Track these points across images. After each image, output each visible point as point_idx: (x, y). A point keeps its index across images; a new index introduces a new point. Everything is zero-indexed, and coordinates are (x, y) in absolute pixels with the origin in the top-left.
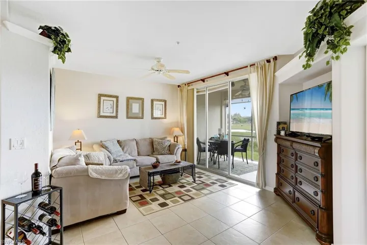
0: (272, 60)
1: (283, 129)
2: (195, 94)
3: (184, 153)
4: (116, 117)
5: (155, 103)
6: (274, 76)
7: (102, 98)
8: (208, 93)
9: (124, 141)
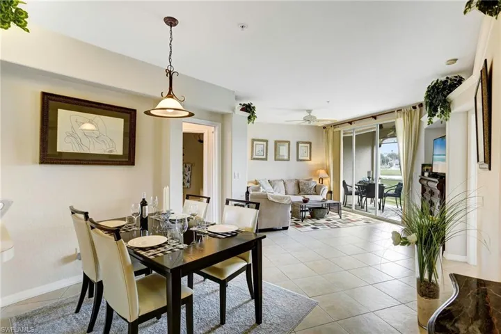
0: (417, 107)
1: (427, 170)
2: (342, 136)
3: (329, 195)
4: (266, 159)
5: (300, 145)
6: (420, 121)
7: (255, 142)
8: (355, 134)
9: (274, 181)
